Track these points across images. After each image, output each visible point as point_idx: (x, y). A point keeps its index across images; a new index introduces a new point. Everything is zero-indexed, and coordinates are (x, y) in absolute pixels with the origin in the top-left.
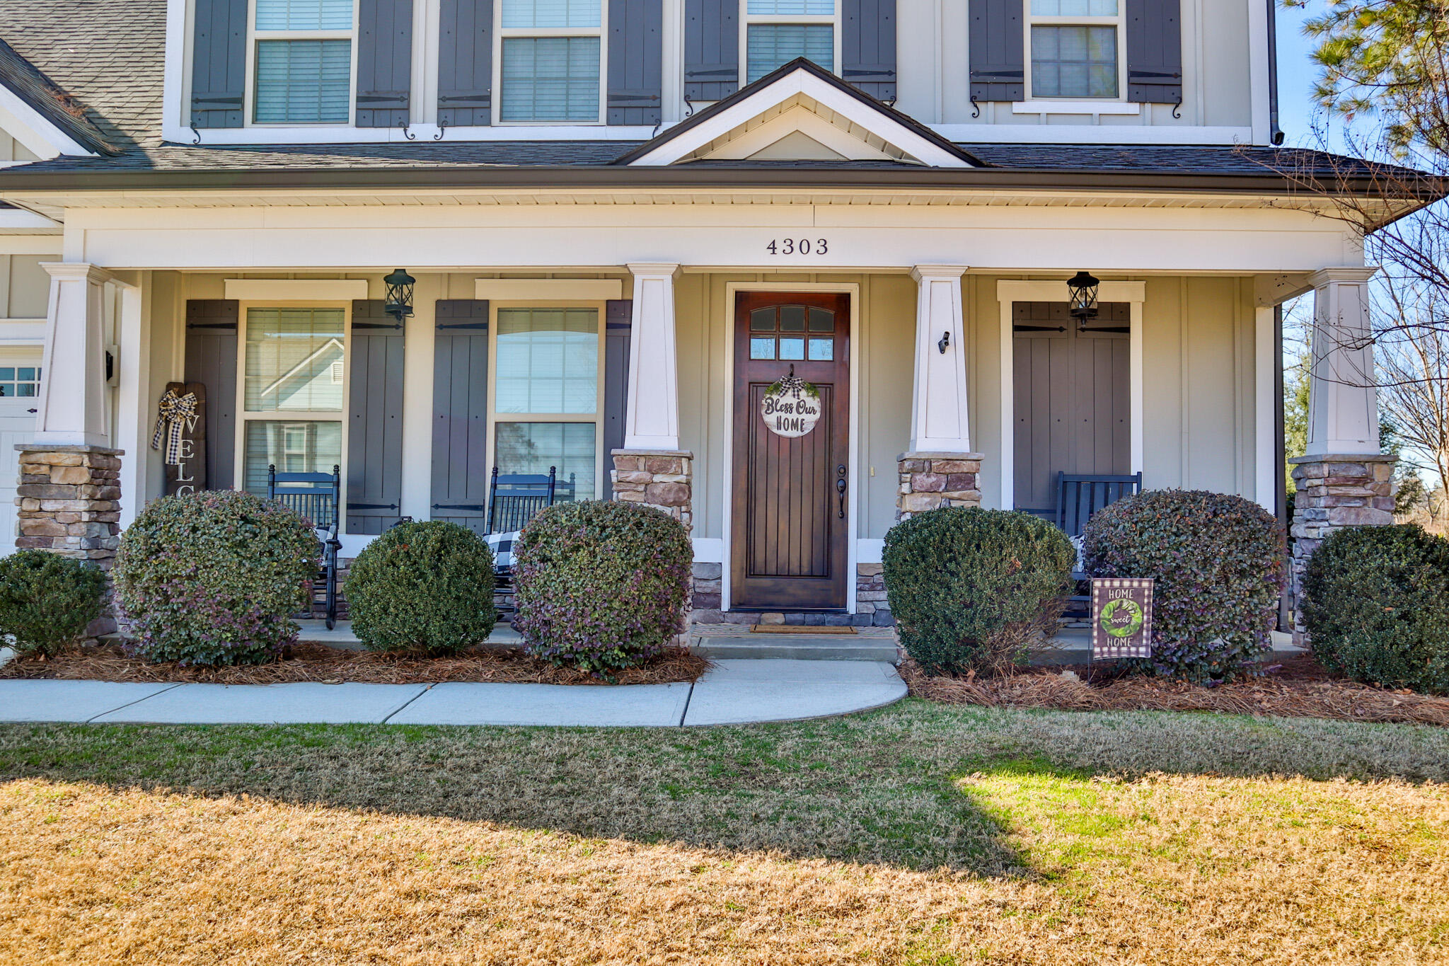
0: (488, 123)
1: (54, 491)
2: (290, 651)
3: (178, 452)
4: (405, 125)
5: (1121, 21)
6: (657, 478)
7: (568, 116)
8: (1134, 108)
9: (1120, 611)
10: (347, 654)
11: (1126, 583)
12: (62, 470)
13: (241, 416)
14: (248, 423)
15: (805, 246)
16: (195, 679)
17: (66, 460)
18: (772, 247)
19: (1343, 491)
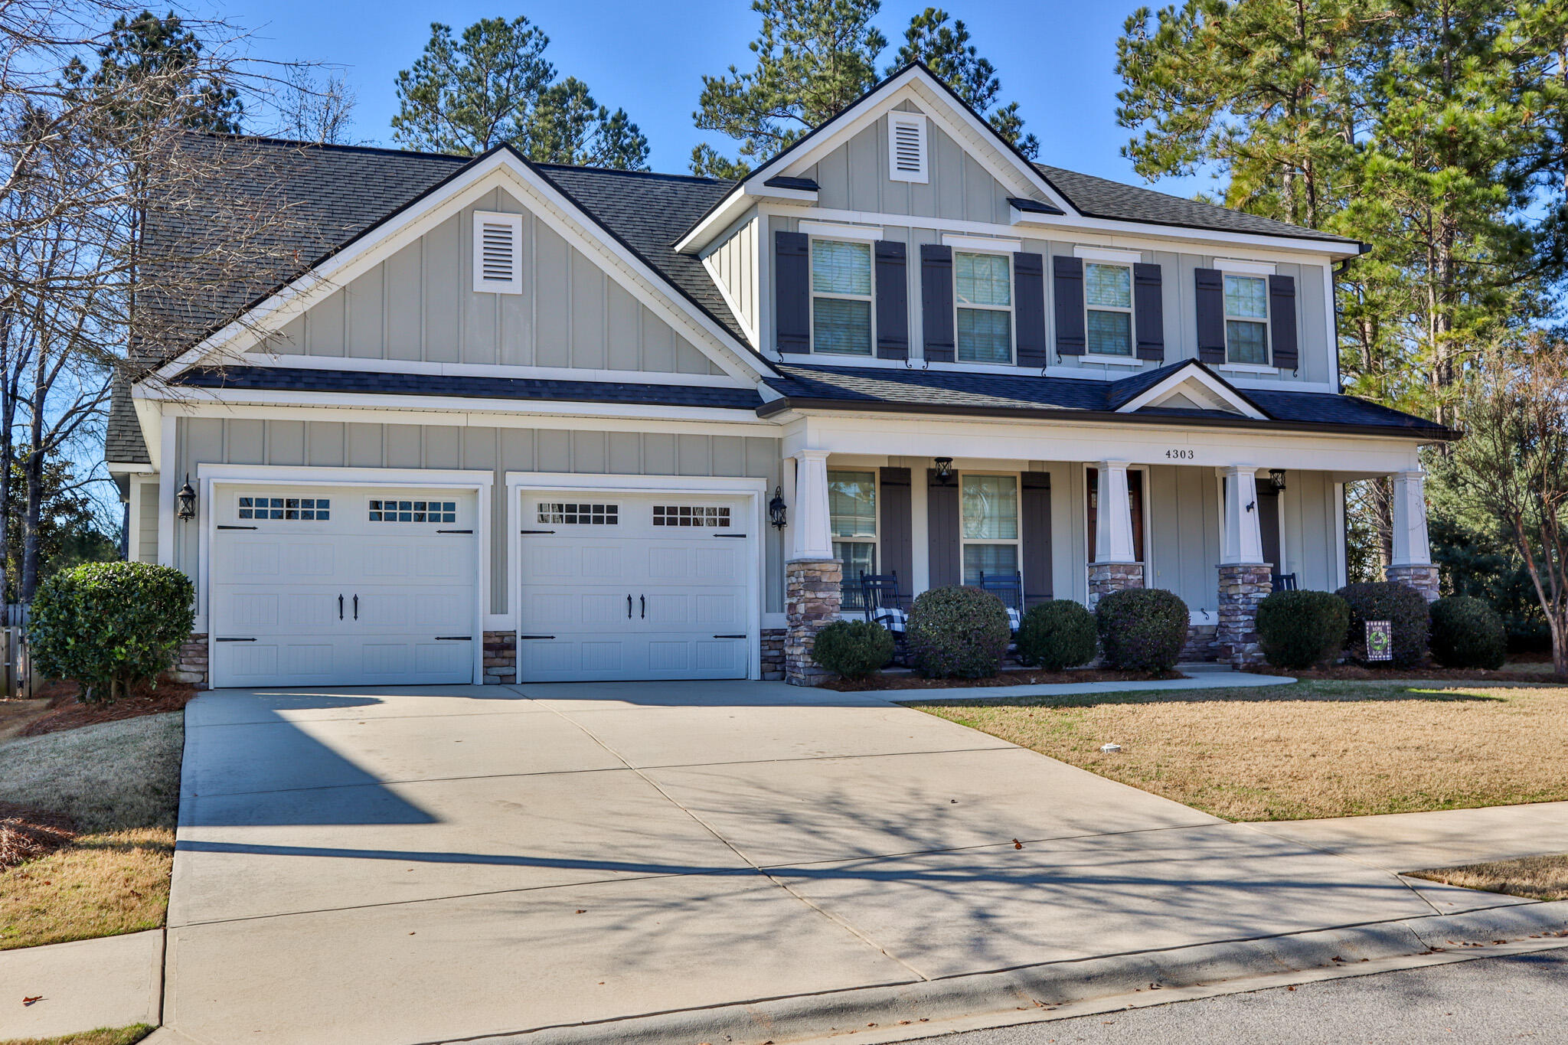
0: (953, 361)
1: (823, 586)
4: (906, 359)
5: (1268, 321)
6: (1130, 577)
8: (1276, 370)
12: (828, 575)
15: (1183, 454)
17: (831, 567)
18: (1168, 454)
19: (1419, 582)
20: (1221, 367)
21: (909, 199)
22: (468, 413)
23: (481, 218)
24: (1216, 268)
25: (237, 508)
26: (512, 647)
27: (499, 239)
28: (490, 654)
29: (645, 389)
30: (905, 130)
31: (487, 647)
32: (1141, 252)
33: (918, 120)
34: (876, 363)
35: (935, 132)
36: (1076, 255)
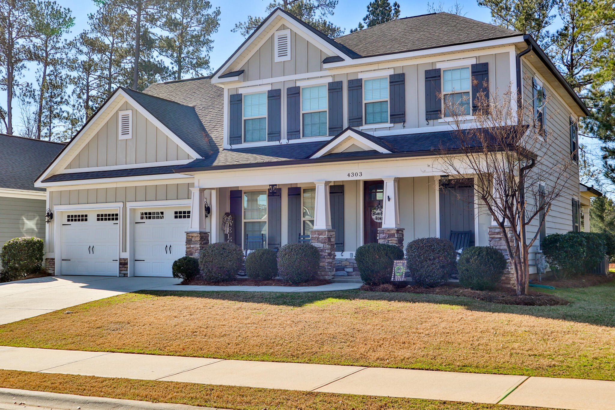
0: (300, 138)
1: (193, 242)
2: (235, 280)
3: (228, 230)
4: (279, 140)
5: (470, 90)
6: (320, 237)
7: (319, 134)
8: (473, 118)
9: (399, 269)
10: (246, 280)
11: (401, 261)
12: (194, 237)
13: (243, 221)
14: (245, 223)
15: (356, 174)
16: (214, 285)
17: (195, 235)
18: (349, 175)
19: (493, 236)
20: (440, 121)
21: (284, 69)
22: (116, 182)
23: (121, 113)
24: (437, 68)
25: (67, 218)
26: (127, 264)
27: (125, 119)
28: (121, 266)
29: (165, 168)
30: (282, 39)
31: (120, 264)
32: (394, 68)
33: (287, 33)
34: (266, 144)
35: (294, 35)
36: (359, 78)
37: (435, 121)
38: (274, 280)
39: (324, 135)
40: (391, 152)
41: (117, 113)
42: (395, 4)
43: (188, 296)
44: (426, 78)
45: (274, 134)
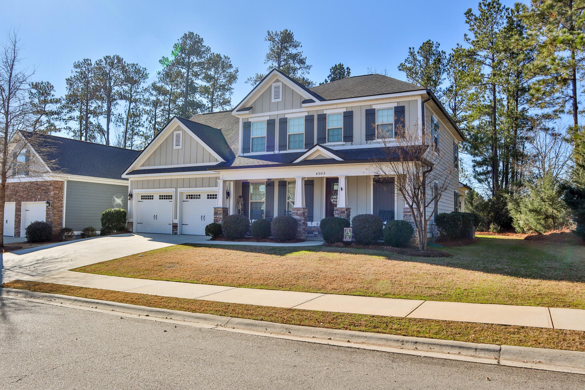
0: (286, 150)
1: (218, 214)
2: (245, 238)
3: (240, 207)
4: (274, 151)
5: (393, 122)
6: (298, 212)
7: (299, 148)
8: (395, 139)
9: (348, 233)
10: (251, 238)
11: (349, 229)
12: (219, 211)
13: (250, 201)
14: (251, 202)
15: (322, 174)
16: (231, 241)
17: (220, 209)
18: (317, 174)
19: (406, 214)
20: (374, 141)
21: (277, 106)
22: (172, 176)
23: (175, 133)
24: (373, 108)
25: (141, 197)
26: (177, 226)
27: (178, 136)
28: (174, 228)
30: (277, 88)
31: (173, 226)
32: (346, 108)
33: (280, 84)
34: (266, 153)
35: (284, 86)
36: (324, 113)
37: (372, 141)
38: (268, 239)
39: (302, 148)
40: (342, 160)
41: (173, 133)
42: (348, 68)
43: (215, 247)
44: (366, 114)
45: (270, 147)
